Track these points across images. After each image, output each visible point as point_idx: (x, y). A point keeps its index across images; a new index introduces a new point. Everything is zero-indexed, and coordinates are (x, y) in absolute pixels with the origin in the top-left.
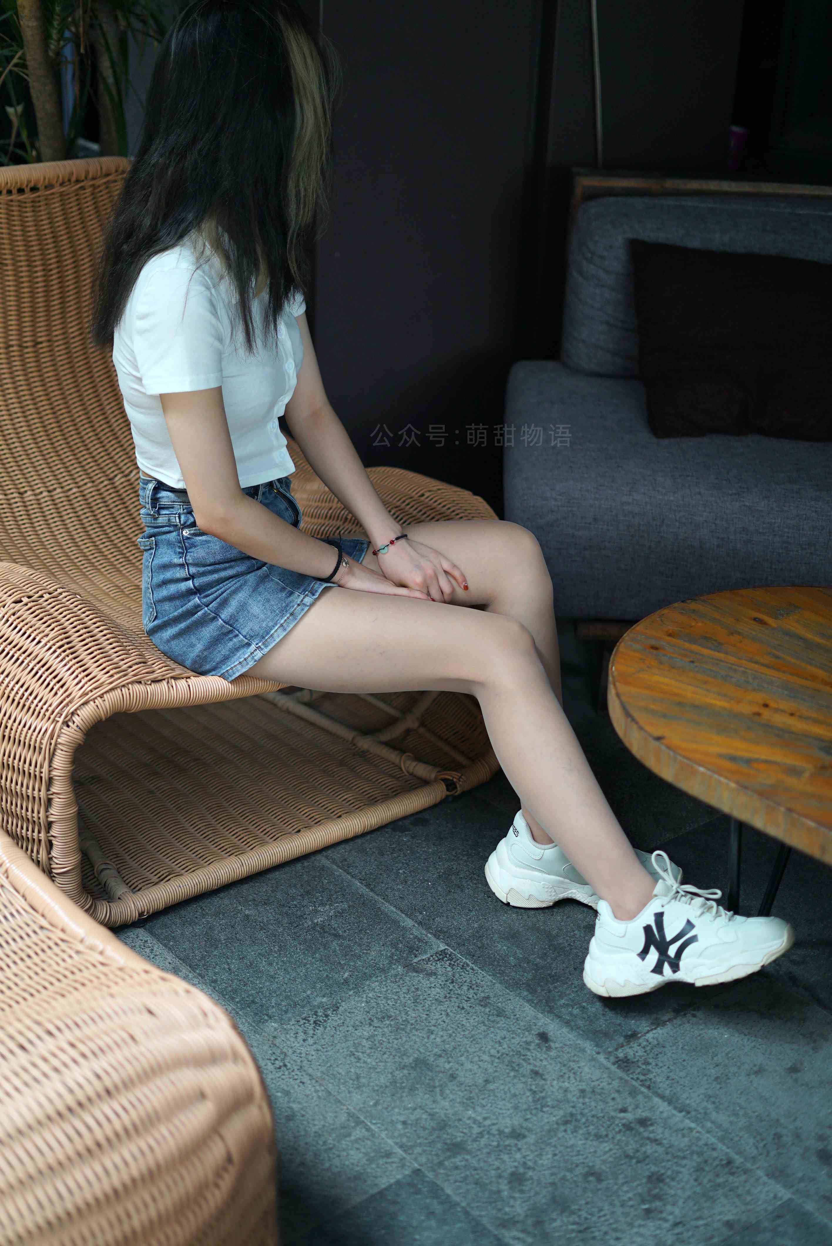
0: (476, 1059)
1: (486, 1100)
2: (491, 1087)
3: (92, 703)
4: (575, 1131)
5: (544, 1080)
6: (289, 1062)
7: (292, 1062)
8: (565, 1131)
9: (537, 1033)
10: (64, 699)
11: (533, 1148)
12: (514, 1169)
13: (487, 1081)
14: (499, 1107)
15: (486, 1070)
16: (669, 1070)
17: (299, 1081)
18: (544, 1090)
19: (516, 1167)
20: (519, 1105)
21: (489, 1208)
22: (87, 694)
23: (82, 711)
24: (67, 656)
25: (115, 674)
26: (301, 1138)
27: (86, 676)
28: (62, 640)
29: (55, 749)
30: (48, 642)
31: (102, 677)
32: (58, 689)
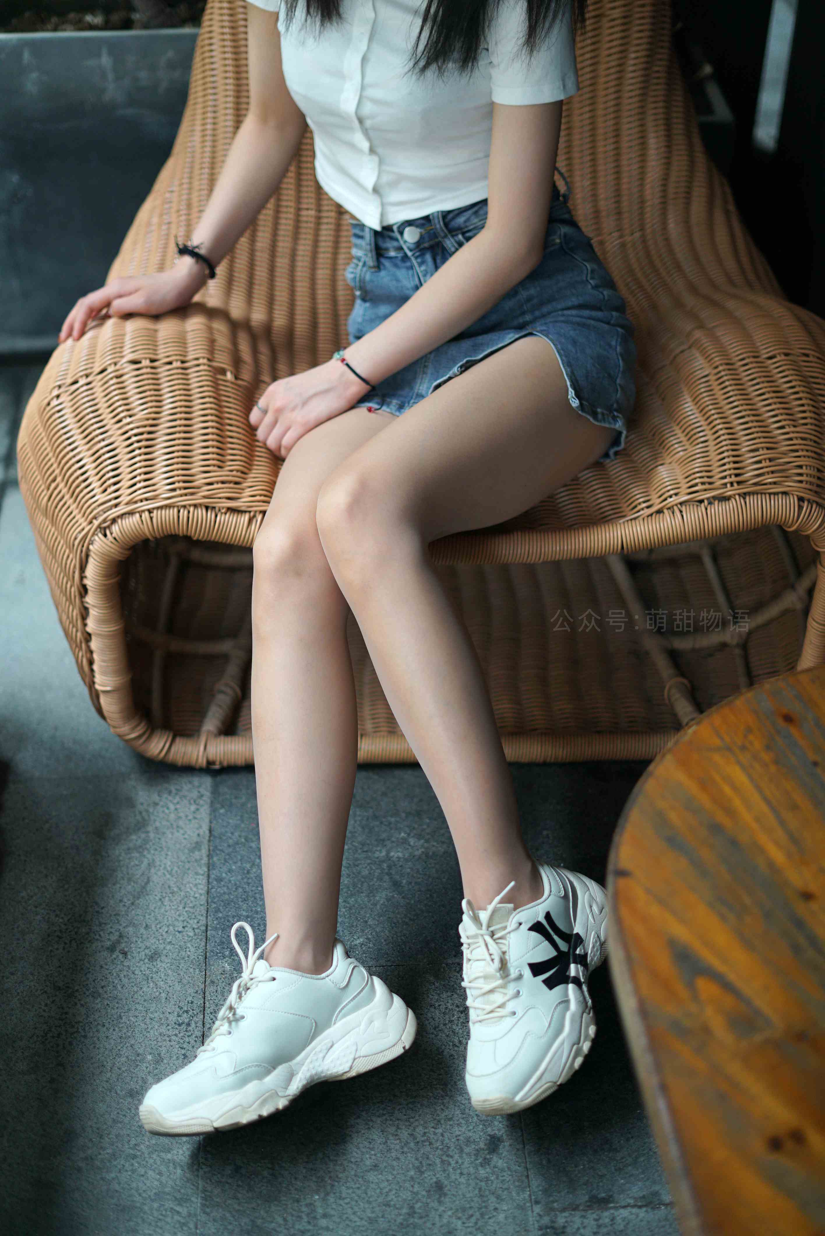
1: (350, 1191)
3: (138, 515)
5: (440, 1202)
6: (196, 1023)
7: (200, 1024)
9: (492, 1133)
10: (110, 500)
17: (183, 1052)
18: (427, 1216)
22: (136, 502)
23: (124, 522)
24: (140, 448)
25: (180, 489)
26: (120, 1125)
27: (145, 480)
28: (145, 426)
29: (87, 556)
30: (129, 424)
31: (162, 488)
32: (109, 486)
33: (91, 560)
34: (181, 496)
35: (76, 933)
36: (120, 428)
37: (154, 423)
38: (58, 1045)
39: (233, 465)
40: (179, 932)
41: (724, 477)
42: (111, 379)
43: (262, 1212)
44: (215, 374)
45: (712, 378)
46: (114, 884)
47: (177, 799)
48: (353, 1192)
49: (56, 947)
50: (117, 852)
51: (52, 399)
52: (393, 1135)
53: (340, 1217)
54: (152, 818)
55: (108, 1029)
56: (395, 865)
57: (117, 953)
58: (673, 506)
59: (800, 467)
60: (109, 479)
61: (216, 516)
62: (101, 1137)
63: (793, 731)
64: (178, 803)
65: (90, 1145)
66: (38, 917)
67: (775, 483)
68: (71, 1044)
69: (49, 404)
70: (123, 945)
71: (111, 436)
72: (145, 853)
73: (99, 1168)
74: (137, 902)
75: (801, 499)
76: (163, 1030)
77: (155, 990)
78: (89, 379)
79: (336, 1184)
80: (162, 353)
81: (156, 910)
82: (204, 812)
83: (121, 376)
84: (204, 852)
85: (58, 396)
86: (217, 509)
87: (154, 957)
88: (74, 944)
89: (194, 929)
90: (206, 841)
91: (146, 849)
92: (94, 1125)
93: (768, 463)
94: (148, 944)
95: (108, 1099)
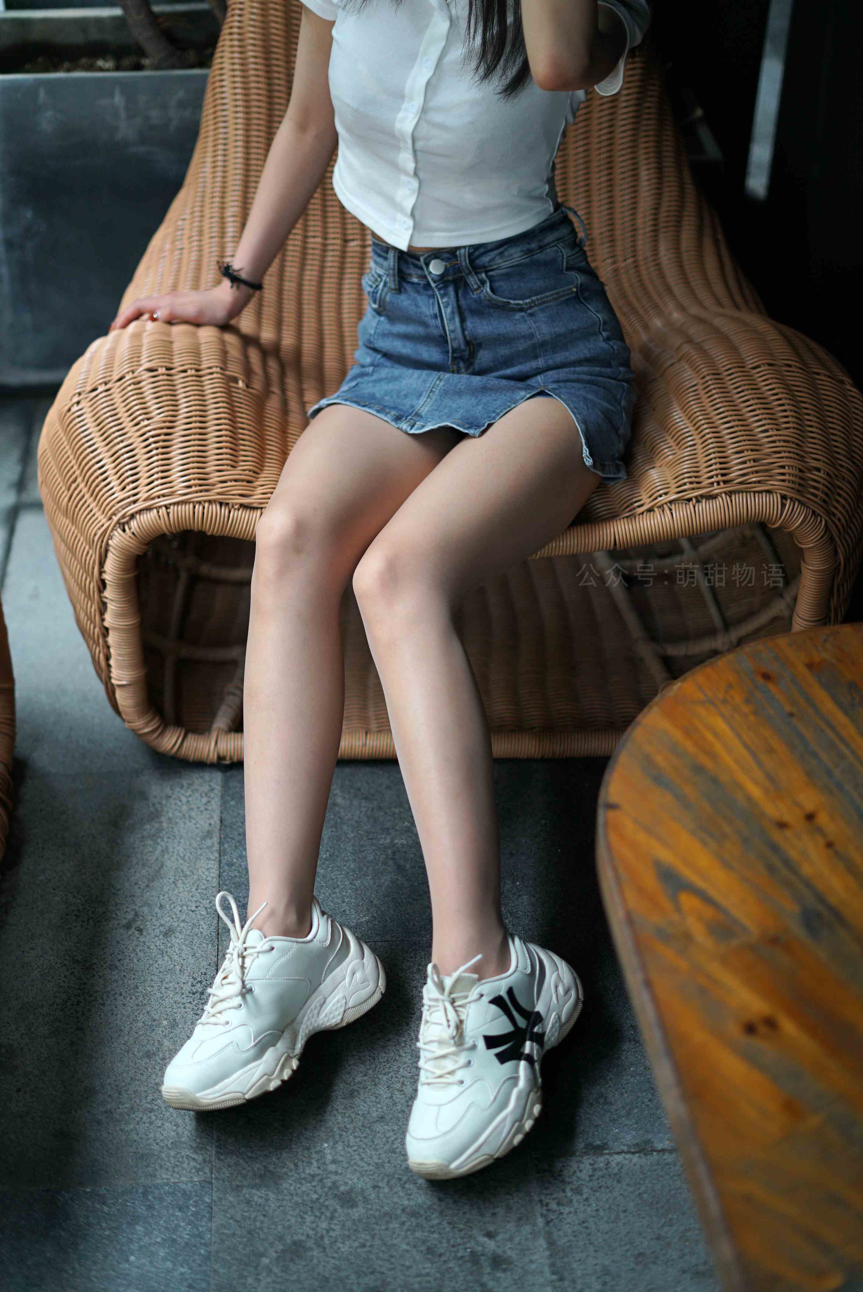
0: (398, 1086)
1: (358, 1140)
2: (378, 1127)
3: (155, 511)
4: (412, 1230)
8: (403, 1223)
10: (129, 497)
11: (349, 1224)
12: (303, 1238)
13: (382, 1118)
14: (363, 1155)
15: (395, 1104)
16: (594, 1213)
19: (308, 1236)
20: (387, 1165)
21: (234, 1268)
22: (153, 499)
23: (142, 517)
24: (157, 449)
25: (195, 485)
26: (137, 1082)
27: (163, 478)
28: (162, 428)
29: (107, 551)
30: (146, 426)
31: (179, 484)
32: (128, 484)
33: (110, 555)
34: (197, 492)
35: (93, 912)
36: (138, 430)
37: (170, 424)
38: (77, 1012)
39: (245, 465)
40: (193, 911)
41: (712, 477)
42: (130, 385)
43: (274, 1159)
44: (228, 382)
45: (700, 387)
46: (129, 869)
47: (189, 793)
48: (361, 1141)
49: (74, 924)
50: (132, 840)
51: (73, 405)
52: (398, 1090)
53: (349, 1163)
54: (165, 809)
55: (125, 998)
56: (399, 851)
57: (133, 930)
58: (663, 505)
59: (783, 467)
60: (128, 477)
61: (230, 512)
62: (120, 1093)
63: (771, 687)
64: (190, 796)
65: (109, 1100)
66: (57, 898)
67: (759, 482)
68: (90, 1010)
69: (69, 410)
70: (139, 923)
71: (130, 437)
72: (159, 840)
73: (119, 1121)
74: (151, 884)
75: (784, 497)
76: (177, 998)
77: (170, 963)
78: (108, 386)
79: (345, 1133)
80: (178, 362)
81: (170, 892)
82: (216, 804)
83: (139, 382)
84: (216, 840)
85: (78, 403)
86: (230, 505)
87: (168, 933)
88: (91, 922)
89: (206, 908)
90: (217, 830)
91: (160, 837)
92: (113, 1083)
93: (752, 464)
94: (162, 922)
95: (126, 1059)
